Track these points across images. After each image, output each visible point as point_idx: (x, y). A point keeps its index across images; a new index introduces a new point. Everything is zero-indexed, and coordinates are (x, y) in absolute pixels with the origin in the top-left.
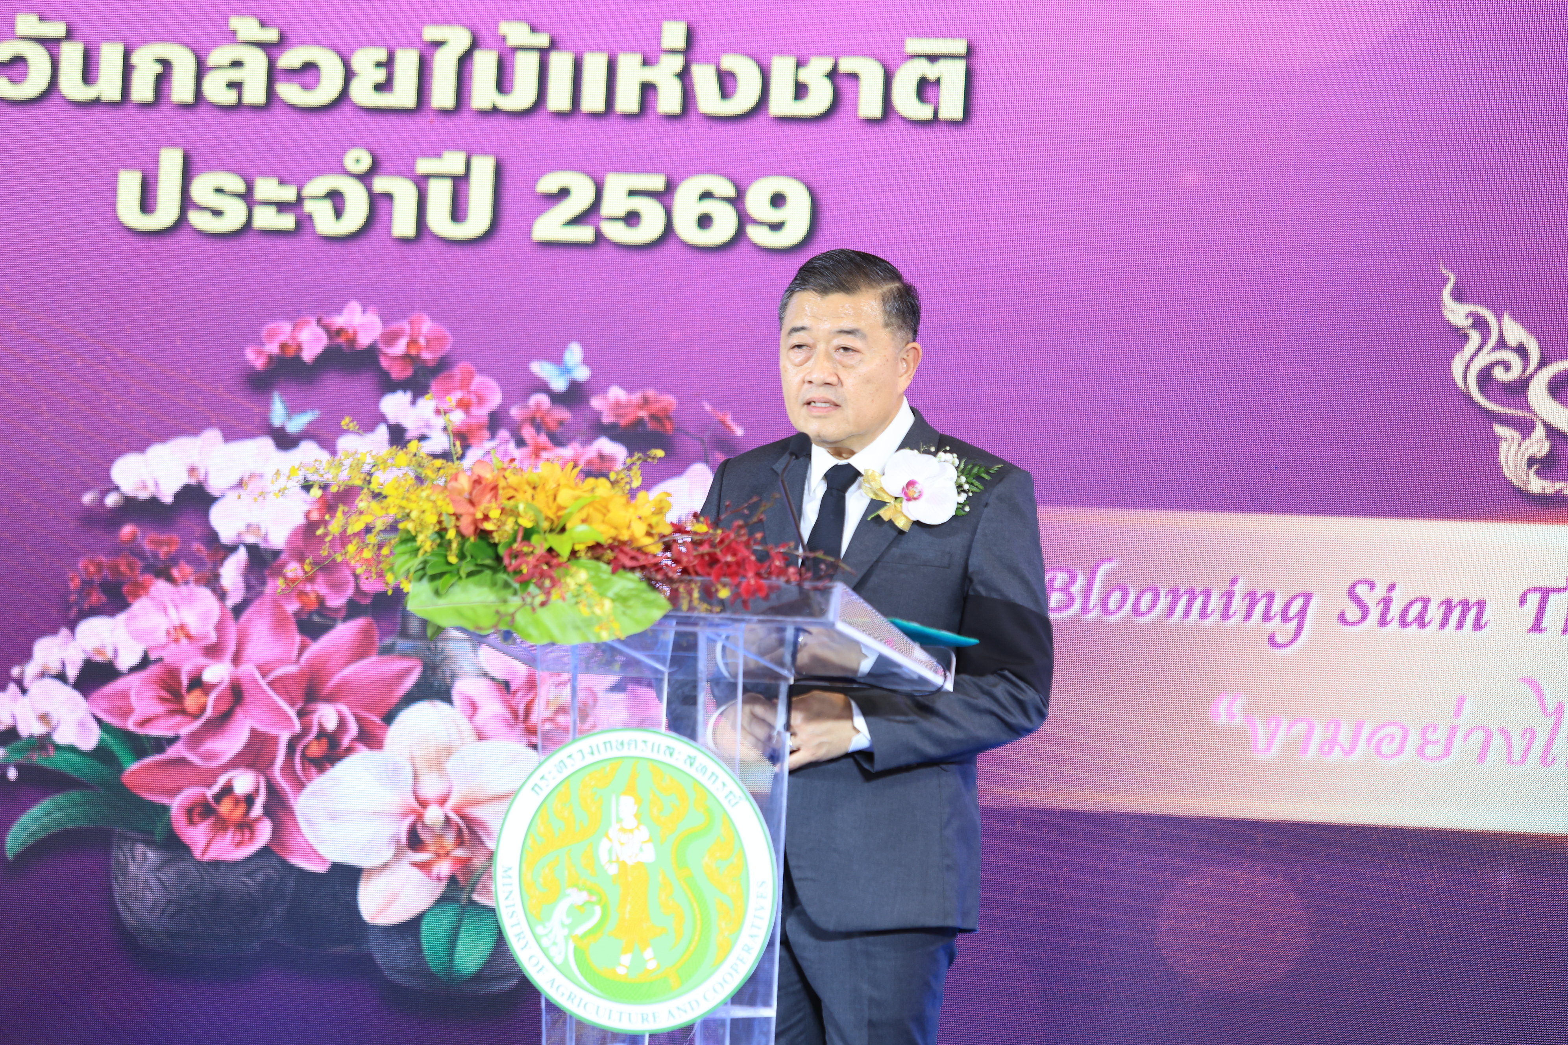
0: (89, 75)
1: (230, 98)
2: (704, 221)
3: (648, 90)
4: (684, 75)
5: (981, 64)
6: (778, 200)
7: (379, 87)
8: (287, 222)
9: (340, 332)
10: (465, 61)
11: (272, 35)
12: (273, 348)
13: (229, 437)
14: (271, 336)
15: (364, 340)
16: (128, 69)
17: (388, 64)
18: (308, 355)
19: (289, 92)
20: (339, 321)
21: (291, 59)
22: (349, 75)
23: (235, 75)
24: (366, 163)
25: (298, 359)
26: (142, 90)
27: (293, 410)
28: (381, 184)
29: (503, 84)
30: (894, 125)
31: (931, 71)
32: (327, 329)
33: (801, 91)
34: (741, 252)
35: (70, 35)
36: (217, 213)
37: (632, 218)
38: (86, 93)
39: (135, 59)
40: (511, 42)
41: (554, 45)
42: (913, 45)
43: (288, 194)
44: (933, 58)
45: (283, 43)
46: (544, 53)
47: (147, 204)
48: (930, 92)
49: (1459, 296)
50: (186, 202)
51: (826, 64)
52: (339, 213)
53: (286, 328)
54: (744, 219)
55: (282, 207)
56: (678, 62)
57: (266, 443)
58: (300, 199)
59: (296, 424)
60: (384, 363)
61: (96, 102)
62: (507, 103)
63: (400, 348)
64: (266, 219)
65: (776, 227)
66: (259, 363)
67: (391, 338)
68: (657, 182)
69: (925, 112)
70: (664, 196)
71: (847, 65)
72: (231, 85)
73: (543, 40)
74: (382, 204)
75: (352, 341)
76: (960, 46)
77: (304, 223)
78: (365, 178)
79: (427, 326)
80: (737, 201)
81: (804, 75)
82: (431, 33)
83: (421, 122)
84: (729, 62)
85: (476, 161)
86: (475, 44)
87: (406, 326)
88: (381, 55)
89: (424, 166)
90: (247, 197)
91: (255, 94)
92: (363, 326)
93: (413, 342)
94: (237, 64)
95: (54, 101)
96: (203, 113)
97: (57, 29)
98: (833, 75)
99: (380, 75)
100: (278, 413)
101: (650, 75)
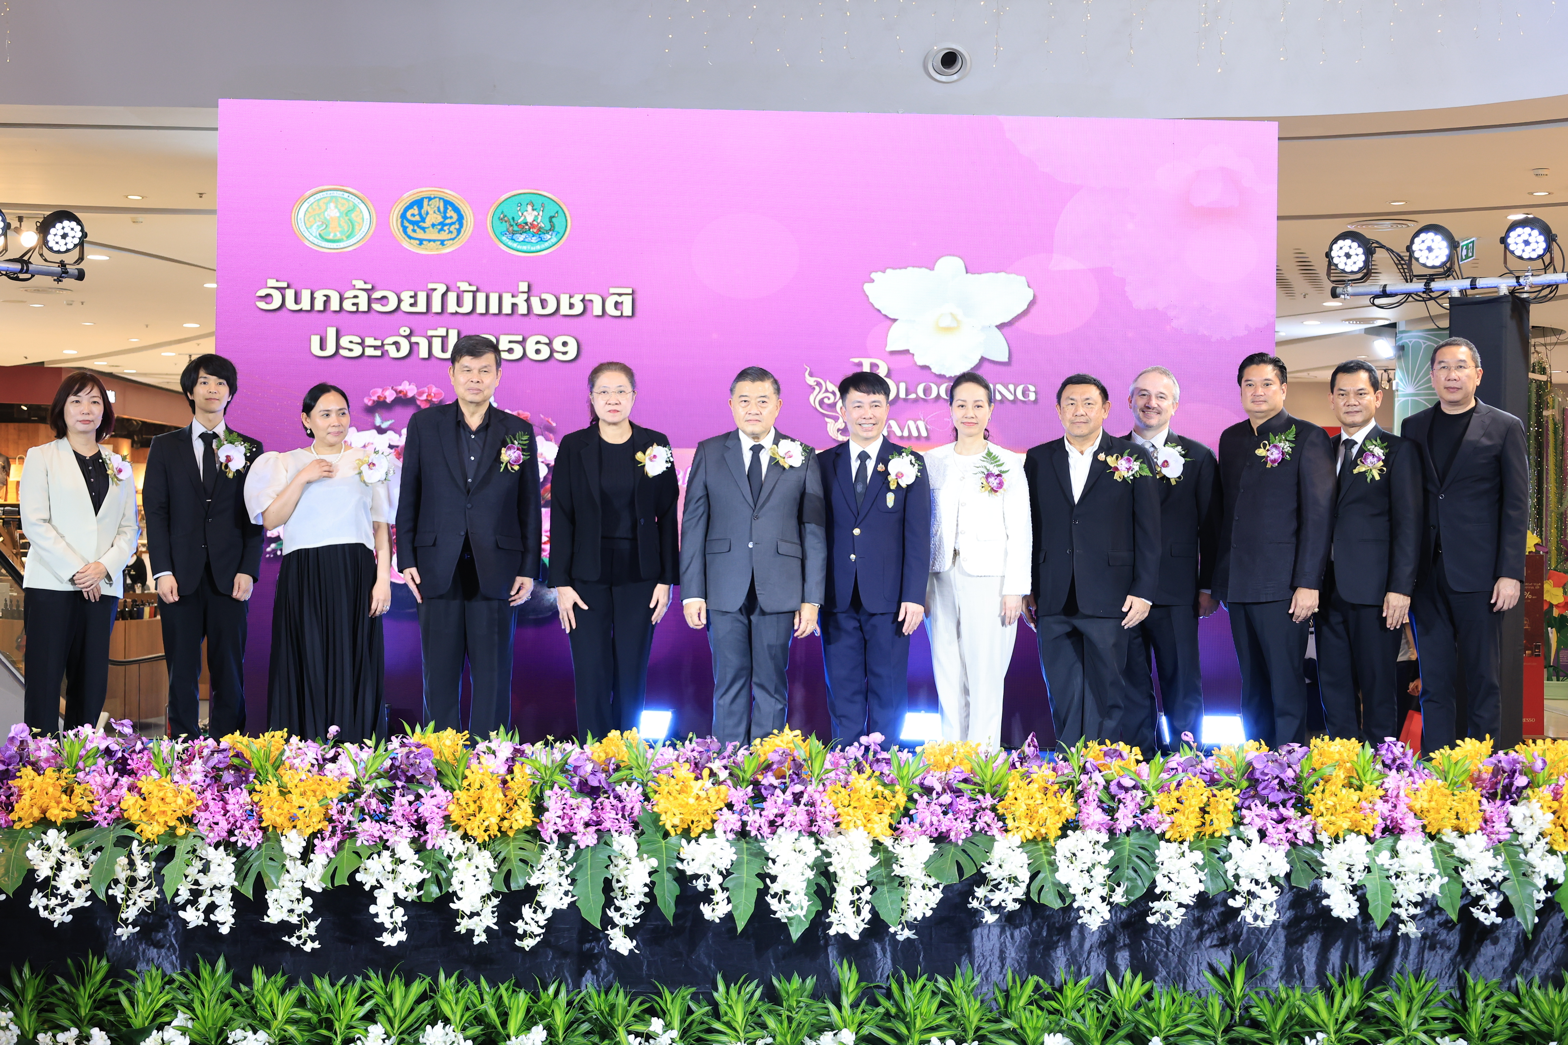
0: (297, 301)
1: (354, 309)
2: (538, 352)
3: (514, 305)
4: (528, 300)
5: (637, 296)
6: (565, 344)
7: (411, 305)
8: (378, 353)
9: (400, 392)
10: (444, 296)
11: (369, 286)
12: (375, 398)
13: (358, 431)
14: (374, 394)
15: (410, 395)
16: (313, 299)
17: (415, 297)
18: (388, 400)
19: (377, 307)
20: (400, 388)
21: (377, 295)
22: (400, 301)
23: (355, 301)
24: (408, 332)
25: (384, 402)
26: (319, 306)
27: (384, 420)
28: (414, 339)
29: (459, 303)
30: (606, 318)
31: (620, 299)
32: (396, 391)
33: (571, 306)
34: (552, 362)
35: (289, 287)
36: (351, 350)
37: (510, 351)
38: (297, 307)
39: (315, 295)
40: (462, 289)
41: (478, 290)
42: (612, 290)
43: (379, 343)
44: (620, 295)
45: (373, 289)
46: (474, 293)
47: (322, 347)
48: (619, 306)
49: (811, 375)
50: (338, 346)
51: (581, 297)
52: (398, 350)
53: (379, 391)
54: (552, 351)
55: (376, 348)
56: (525, 296)
57: (374, 432)
58: (383, 345)
59: (385, 425)
60: (418, 403)
61: (301, 310)
62: (460, 310)
63: (424, 397)
64: (369, 352)
65: (565, 353)
66: (370, 404)
67: (421, 394)
68: (520, 338)
69: (618, 313)
70: (522, 343)
71: (588, 297)
72: (354, 304)
73: (474, 288)
74: (415, 347)
75: (406, 395)
76: (630, 291)
77: (385, 353)
78: (408, 337)
79: (434, 389)
80: (550, 344)
81: (572, 301)
82: (431, 286)
83: (429, 317)
84: (544, 296)
85: (450, 331)
86: (448, 290)
87: (426, 389)
88: (412, 294)
89: (430, 333)
90: (362, 344)
91: (363, 307)
92: (411, 390)
93: (429, 395)
94: (356, 297)
95: (284, 309)
96: (343, 314)
97: (285, 285)
98: (583, 300)
99: (412, 301)
100: (378, 421)
101: (514, 300)
